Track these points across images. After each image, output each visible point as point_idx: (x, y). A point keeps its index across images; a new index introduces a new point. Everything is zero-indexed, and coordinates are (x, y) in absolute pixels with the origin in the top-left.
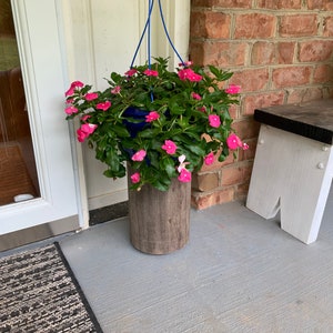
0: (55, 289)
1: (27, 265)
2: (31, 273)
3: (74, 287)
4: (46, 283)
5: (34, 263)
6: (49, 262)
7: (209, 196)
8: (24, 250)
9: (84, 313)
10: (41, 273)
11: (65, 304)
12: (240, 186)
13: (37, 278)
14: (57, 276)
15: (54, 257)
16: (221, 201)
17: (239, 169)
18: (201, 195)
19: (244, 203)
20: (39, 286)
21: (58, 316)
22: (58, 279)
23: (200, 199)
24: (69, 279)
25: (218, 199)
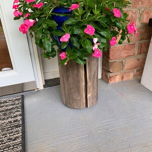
0: (10, 122)
1: (3, 107)
2: (3, 111)
3: (21, 123)
4: (8, 118)
5: (7, 106)
6: (14, 106)
7: (116, 75)
8: (5, 98)
9: (19, 140)
10: (8, 112)
11: (12, 132)
12: (138, 71)
13: (5, 115)
14: (15, 115)
15: (18, 104)
16: (125, 79)
17: (138, 60)
18: (111, 75)
19: (139, 81)
20: (4, 119)
21: (5, 139)
22: (15, 117)
23: (110, 77)
24: (21, 117)
25: (122, 78)
